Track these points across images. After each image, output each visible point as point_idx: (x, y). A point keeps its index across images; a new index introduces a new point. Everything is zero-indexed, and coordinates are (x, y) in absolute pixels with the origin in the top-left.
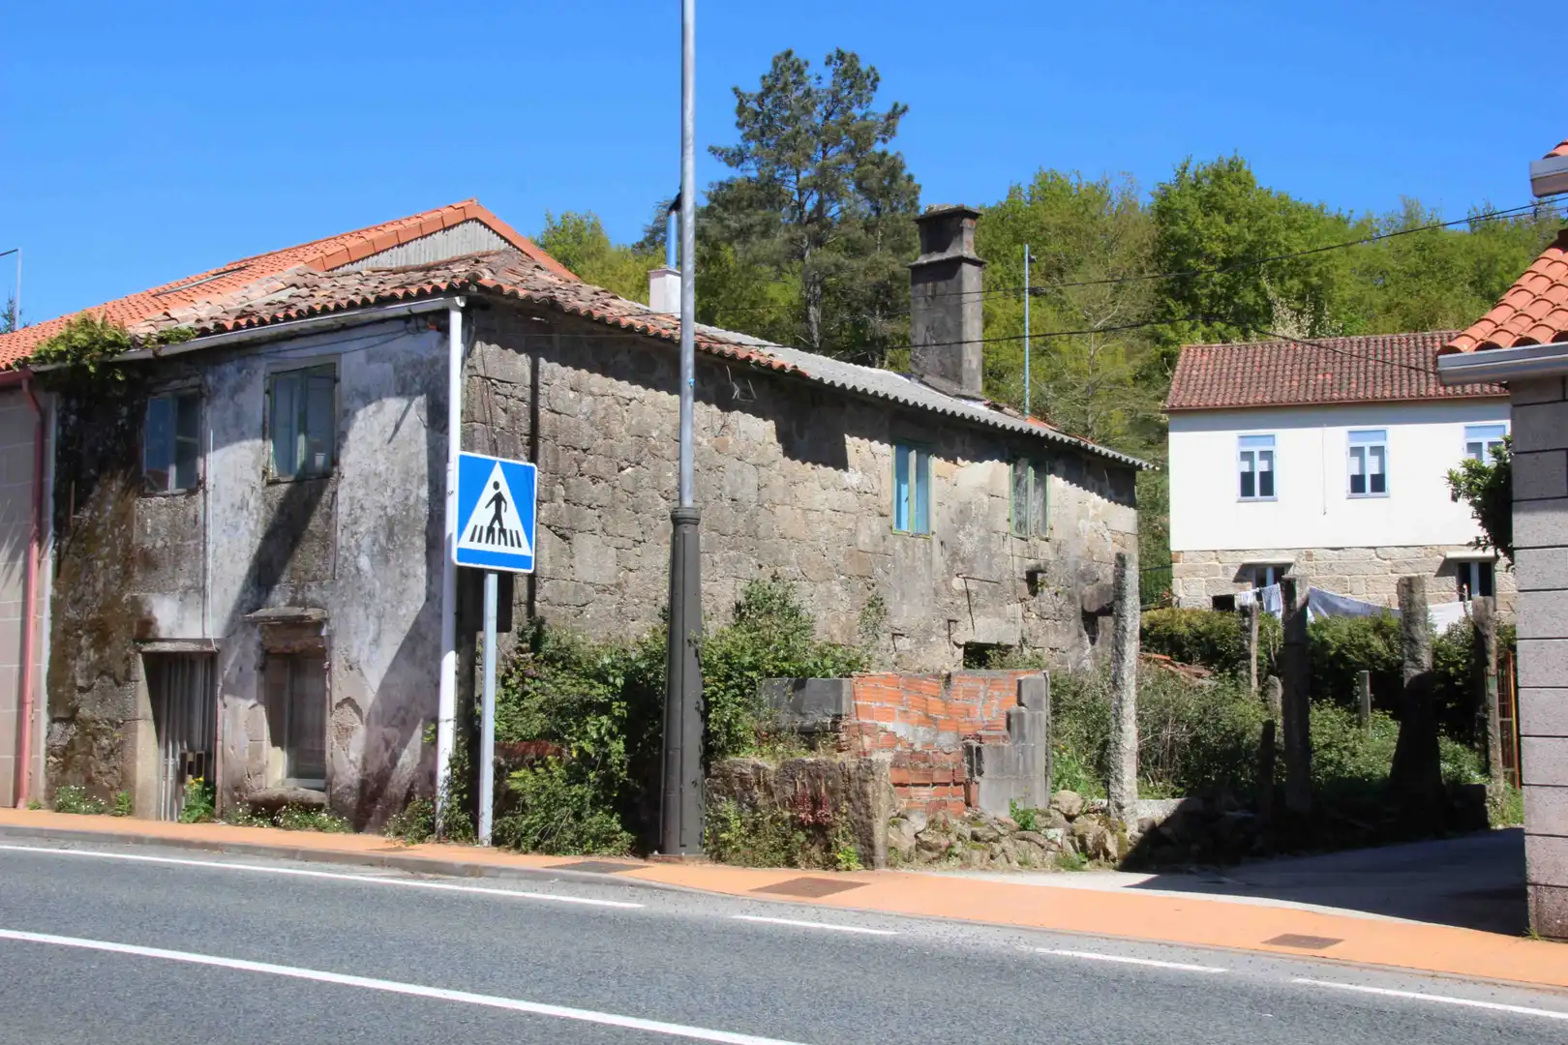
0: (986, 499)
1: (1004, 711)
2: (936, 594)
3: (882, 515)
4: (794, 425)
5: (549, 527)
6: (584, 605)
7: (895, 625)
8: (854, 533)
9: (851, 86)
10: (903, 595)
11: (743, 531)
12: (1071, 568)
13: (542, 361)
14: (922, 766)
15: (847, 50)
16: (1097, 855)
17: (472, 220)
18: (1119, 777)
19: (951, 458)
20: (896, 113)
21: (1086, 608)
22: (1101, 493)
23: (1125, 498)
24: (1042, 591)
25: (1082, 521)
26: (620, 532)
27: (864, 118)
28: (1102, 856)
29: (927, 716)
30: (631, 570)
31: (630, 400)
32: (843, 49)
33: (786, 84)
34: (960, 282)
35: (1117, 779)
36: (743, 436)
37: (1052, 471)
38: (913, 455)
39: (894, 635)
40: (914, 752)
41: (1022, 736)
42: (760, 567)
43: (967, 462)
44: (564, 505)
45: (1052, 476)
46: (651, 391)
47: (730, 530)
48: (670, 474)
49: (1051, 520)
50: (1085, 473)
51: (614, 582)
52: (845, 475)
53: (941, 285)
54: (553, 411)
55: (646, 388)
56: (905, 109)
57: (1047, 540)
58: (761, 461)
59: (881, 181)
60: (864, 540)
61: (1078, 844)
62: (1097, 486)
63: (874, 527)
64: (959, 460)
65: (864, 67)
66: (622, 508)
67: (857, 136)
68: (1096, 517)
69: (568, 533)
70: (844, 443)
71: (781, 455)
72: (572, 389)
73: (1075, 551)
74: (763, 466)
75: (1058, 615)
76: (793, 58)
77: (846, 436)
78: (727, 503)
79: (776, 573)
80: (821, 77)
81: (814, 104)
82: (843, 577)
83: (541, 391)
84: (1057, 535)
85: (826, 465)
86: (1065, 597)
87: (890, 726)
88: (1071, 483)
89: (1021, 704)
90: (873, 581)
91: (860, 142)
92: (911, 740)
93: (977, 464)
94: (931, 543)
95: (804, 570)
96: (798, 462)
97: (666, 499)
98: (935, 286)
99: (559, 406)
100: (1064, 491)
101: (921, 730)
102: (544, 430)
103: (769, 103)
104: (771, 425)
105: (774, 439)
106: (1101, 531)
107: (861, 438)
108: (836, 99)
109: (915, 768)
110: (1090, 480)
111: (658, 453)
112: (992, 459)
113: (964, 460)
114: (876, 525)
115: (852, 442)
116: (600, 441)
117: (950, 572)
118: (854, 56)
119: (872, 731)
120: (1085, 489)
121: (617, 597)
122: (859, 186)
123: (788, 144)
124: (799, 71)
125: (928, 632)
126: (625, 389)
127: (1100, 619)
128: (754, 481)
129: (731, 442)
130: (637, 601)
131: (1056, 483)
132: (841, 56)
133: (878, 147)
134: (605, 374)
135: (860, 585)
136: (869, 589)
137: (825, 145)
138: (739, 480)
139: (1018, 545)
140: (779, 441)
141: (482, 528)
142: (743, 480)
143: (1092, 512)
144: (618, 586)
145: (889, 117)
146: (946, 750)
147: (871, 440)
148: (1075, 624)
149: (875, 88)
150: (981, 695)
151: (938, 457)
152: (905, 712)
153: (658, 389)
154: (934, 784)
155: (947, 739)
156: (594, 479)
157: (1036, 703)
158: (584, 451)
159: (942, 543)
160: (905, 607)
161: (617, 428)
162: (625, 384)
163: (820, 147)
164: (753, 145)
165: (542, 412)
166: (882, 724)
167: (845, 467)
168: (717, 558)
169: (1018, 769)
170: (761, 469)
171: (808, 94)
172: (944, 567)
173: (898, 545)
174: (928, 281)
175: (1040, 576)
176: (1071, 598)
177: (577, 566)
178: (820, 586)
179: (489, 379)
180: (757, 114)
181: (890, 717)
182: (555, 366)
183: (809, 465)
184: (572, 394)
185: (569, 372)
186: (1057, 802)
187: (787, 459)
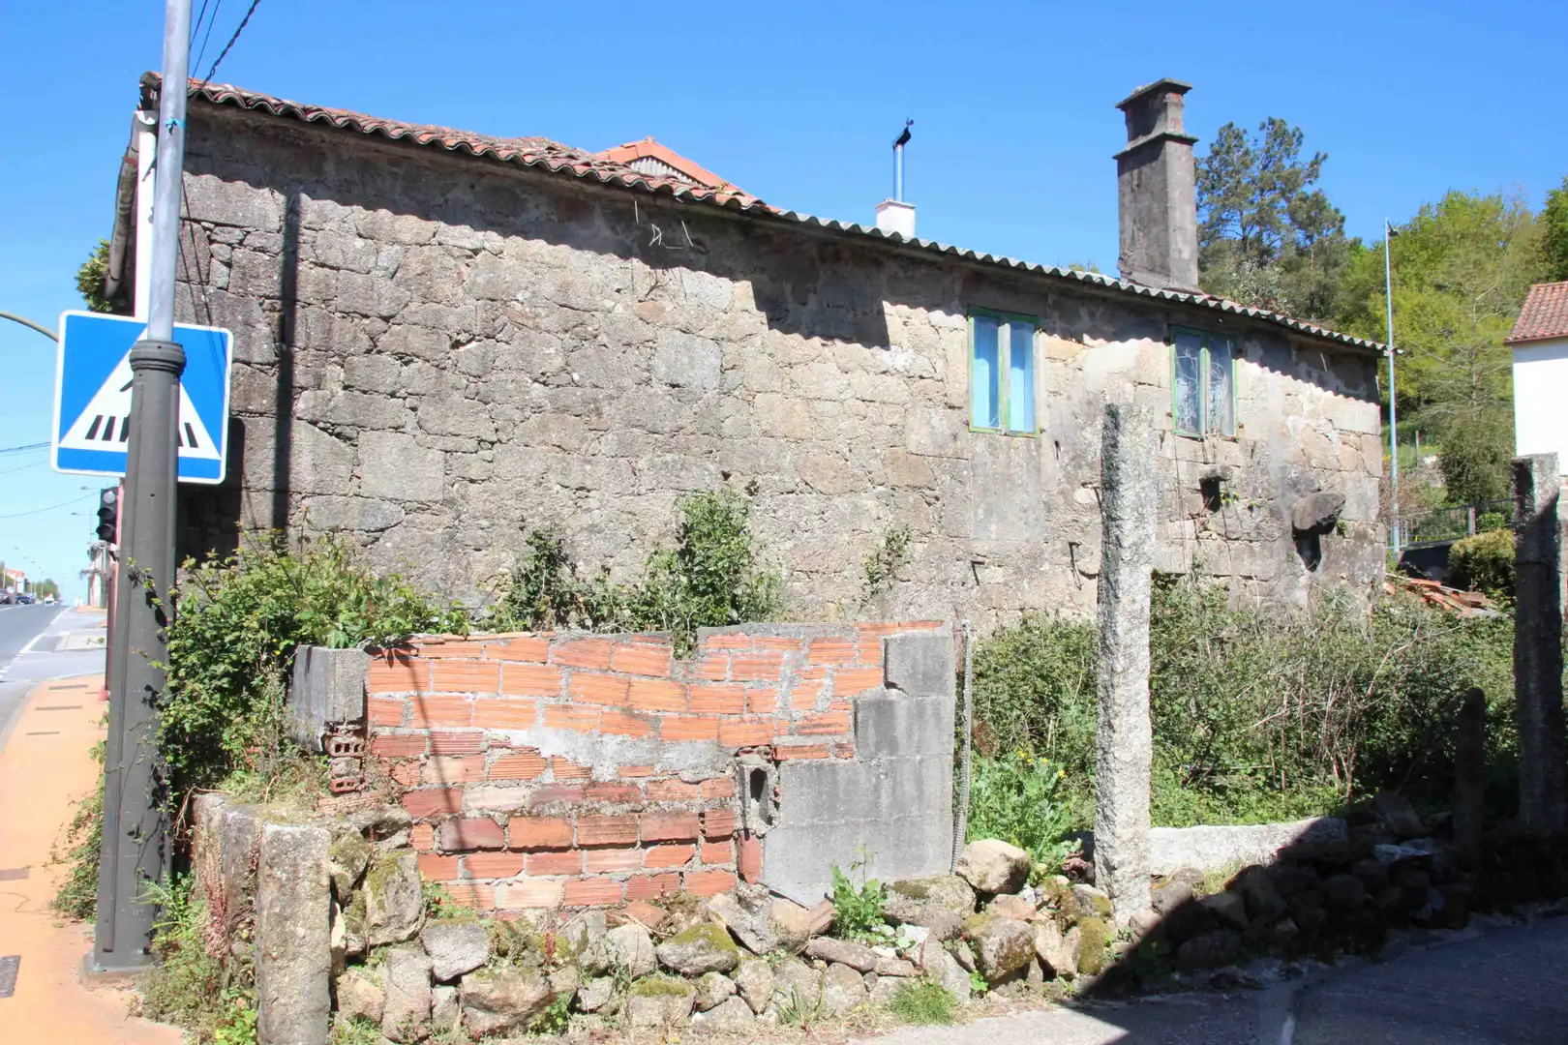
0: (1129, 387)
1: (848, 696)
2: (1049, 508)
3: (952, 407)
4: (788, 287)
5: (314, 423)
6: (382, 530)
7: (978, 550)
8: (898, 429)
9: (1281, 144)
10: (989, 512)
11: (690, 429)
12: (1274, 476)
13: (304, 197)
14: (608, 810)
15: (1276, 117)
16: (1022, 972)
17: (647, 158)
18: (1109, 813)
19: (1073, 334)
20: (1317, 161)
21: (1297, 525)
22: (1322, 384)
23: (1362, 389)
24: (1227, 504)
25: (1291, 418)
26: (451, 430)
27: (1293, 166)
28: (1035, 971)
29: (629, 712)
30: (472, 481)
31: (476, 252)
32: (1274, 117)
33: (1229, 147)
34: (1164, 163)
35: (1106, 817)
36: (693, 301)
37: (1239, 353)
38: (1005, 331)
39: (974, 563)
40: (594, 784)
41: (888, 742)
42: (726, 476)
43: (1101, 341)
44: (341, 393)
45: (1241, 361)
46: (516, 241)
47: (668, 426)
48: (552, 350)
49: (1240, 416)
50: (1294, 358)
51: (440, 497)
52: (888, 353)
53: (1145, 169)
54: (323, 265)
55: (505, 235)
56: (1325, 157)
57: (1234, 440)
58: (724, 333)
59: (1308, 213)
60: (918, 438)
61: (968, 956)
62: (1315, 375)
63: (935, 421)
64: (1086, 338)
65: (1290, 129)
66: (456, 396)
67: (1287, 180)
68: (1313, 414)
69: (348, 431)
70: (881, 312)
71: (766, 327)
72: (360, 236)
73: (1279, 456)
74: (730, 340)
75: (1253, 535)
76: (1233, 128)
77: (886, 305)
78: (660, 389)
79: (754, 483)
80: (1256, 140)
81: (1252, 161)
82: (880, 488)
83: (302, 239)
84: (1250, 434)
85: (848, 340)
86: (1264, 512)
87: (520, 737)
88: (1273, 370)
89: (889, 685)
90: (937, 493)
91: (1289, 185)
92: (584, 761)
93: (1116, 344)
94: (1039, 446)
95: (808, 479)
96: (796, 338)
97: (544, 383)
98: (1140, 173)
99: (334, 257)
100: (1260, 379)
101: (611, 743)
102: (305, 291)
103: (1216, 164)
104: (745, 287)
105: (751, 304)
106: (1323, 429)
107: (913, 305)
108: (1269, 157)
109: (590, 815)
110: (1303, 367)
111: (530, 323)
112: (1140, 337)
113: (1095, 339)
114: (942, 421)
115: (895, 314)
116: (413, 306)
117: (1069, 478)
118: (1282, 121)
119: (470, 749)
120: (1296, 378)
121: (447, 519)
122: (1294, 220)
123: (1231, 192)
124: (1238, 137)
125: (1035, 558)
126: (464, 236)
127: (1322, 538)
128: (715, 362)
129: (669, 307)
130: (485, 523)
131: (1248, 372)
132: (1272, 122)
133: (1308, 190)
134: (426, 217)
135: (912, 497)
136: (929, 504)
137: (1262, 190)
138: (685, 360)
139: (1187, 448)
140: (759, 308)
141: (112, 420)
142: (692, 359)
143: (1307, 407)
144: (449, 502)
145: (1312, 165)
146: (687, 776)
147: (930, 309)
148: (1284, 545)
149: (1300, 143)
150: (787, 670)
151: (1050, 332)
152: (566, 708)
153: (527, 236)
154: (645, 844)
155: (687, 756)
156: (405, 359)
157: (930, 681)
158: (386, 319)
159: (1057, 444)
160: (993, 527)
161: (445, 288)
162: (466, 229)
163: (1258, 192)
164: (1206, 197)
165: (301, 267)
166: (500, 734)
167: (884, 343)
168: (642, 464)
169: (877, 805)
170: (724, 343)
171: (1246, 153)
172: (1060, 475)
173: (980, 446)
174: (1134, 168)
175: (1222, 486)
176: (1275, 514)
177: (367, 477)
178: (837, 501)
179: (198, 222)
180: (1208, 172)
181: (522, 717)
182: (329, 205)
183: (817, 341)
184: (359, 243)
185: (357, 214)
186: (964, 863)
187: (777, 333)
